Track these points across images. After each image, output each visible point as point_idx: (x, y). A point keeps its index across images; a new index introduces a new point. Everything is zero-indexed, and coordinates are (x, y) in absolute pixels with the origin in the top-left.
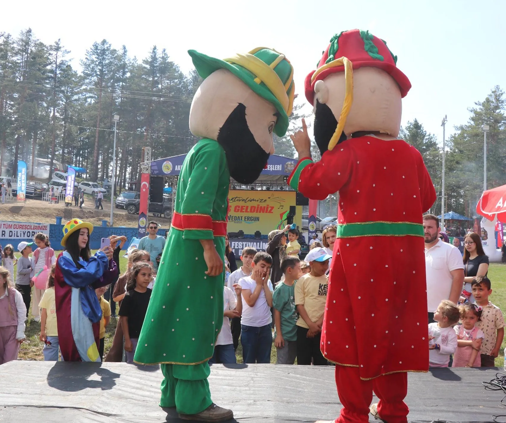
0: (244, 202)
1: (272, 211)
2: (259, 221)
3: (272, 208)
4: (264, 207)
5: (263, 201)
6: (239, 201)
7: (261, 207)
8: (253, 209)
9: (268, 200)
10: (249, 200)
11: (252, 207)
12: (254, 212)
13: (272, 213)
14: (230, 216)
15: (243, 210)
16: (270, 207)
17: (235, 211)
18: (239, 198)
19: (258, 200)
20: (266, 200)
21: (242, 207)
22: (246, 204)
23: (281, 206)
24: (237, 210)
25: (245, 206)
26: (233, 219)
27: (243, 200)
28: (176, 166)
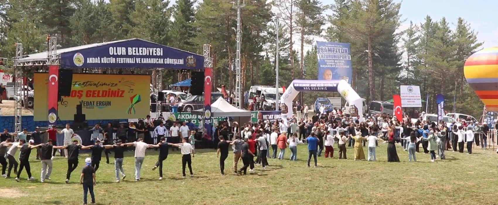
0: (95, 86)
1: (123, 95)
2: (110, 105)
3: (123, 92)
4: (116, 91)
5: (114, 85)
6: (91, 85)
7: (112, 91)
8: (105, 94)
9: (119, 84)
10: (100, 85)
11: (103, 91)
12: (105, 96)
13: (123, 96)
14: (82, 101)
15: (95, 95)
16: (121, 91)
17: (87, 96)
18: (91, 82)
19: (109, 85)
20: (116, 84)
21: (94, 91)
22: (98, 89)
23: (131, 90)
24: (88, 95)
25: (96, 91)
26: (85, 105)
27: (95, 85)
28: (88, 59)
